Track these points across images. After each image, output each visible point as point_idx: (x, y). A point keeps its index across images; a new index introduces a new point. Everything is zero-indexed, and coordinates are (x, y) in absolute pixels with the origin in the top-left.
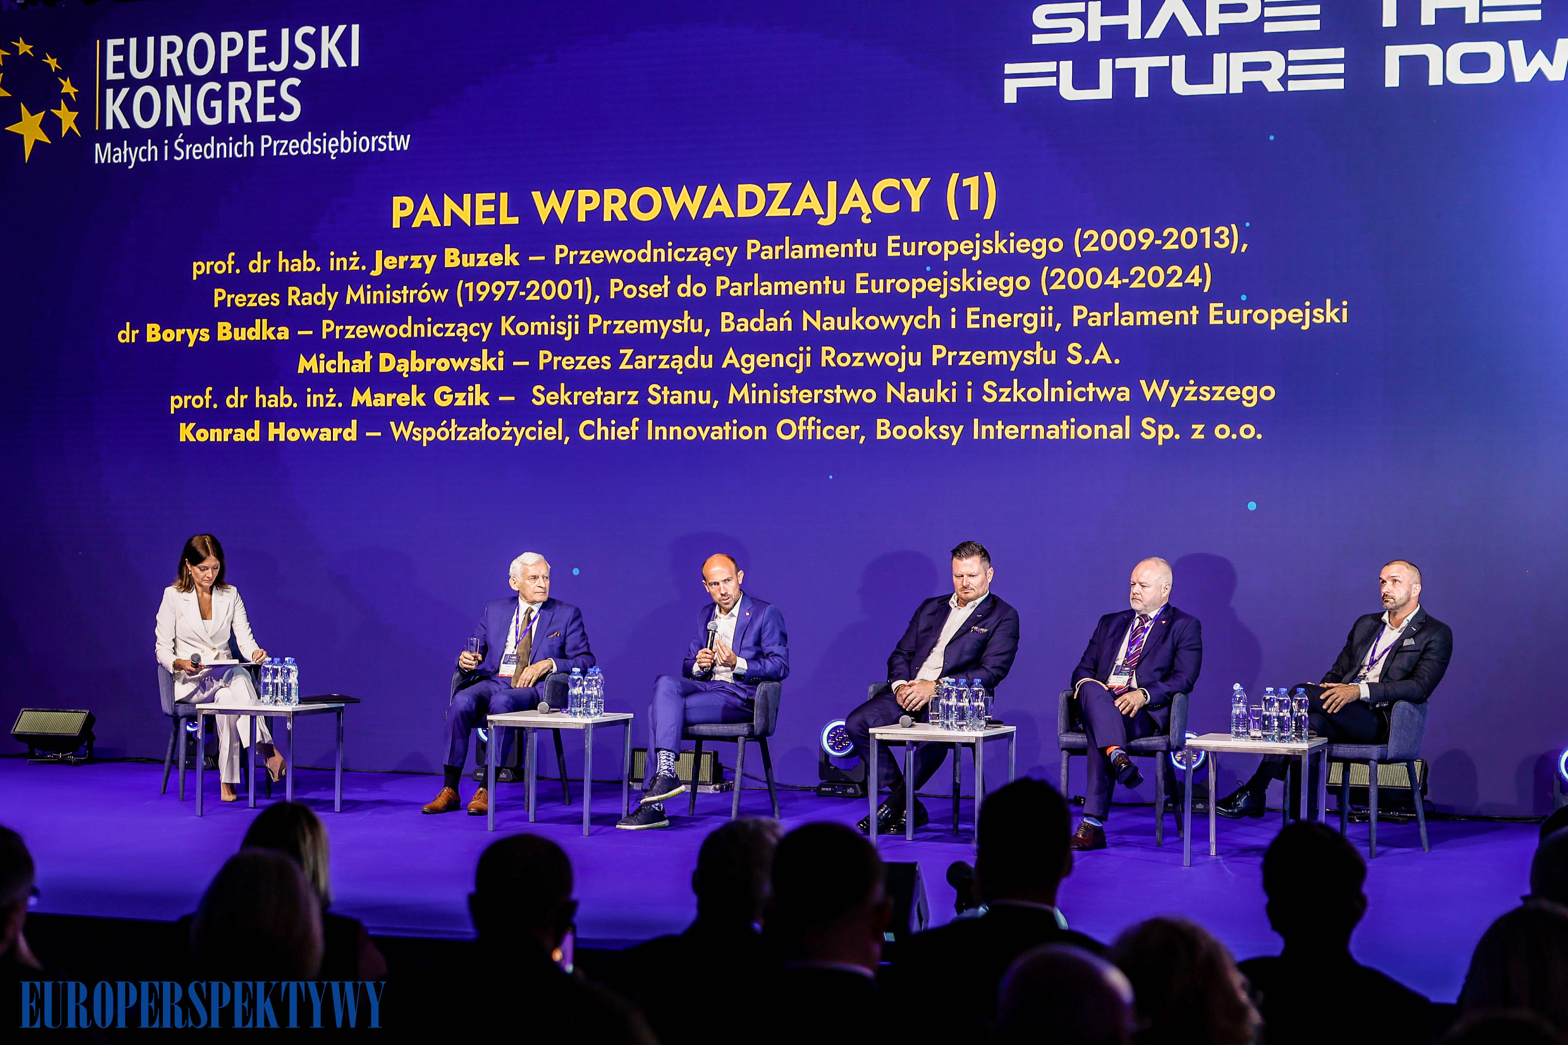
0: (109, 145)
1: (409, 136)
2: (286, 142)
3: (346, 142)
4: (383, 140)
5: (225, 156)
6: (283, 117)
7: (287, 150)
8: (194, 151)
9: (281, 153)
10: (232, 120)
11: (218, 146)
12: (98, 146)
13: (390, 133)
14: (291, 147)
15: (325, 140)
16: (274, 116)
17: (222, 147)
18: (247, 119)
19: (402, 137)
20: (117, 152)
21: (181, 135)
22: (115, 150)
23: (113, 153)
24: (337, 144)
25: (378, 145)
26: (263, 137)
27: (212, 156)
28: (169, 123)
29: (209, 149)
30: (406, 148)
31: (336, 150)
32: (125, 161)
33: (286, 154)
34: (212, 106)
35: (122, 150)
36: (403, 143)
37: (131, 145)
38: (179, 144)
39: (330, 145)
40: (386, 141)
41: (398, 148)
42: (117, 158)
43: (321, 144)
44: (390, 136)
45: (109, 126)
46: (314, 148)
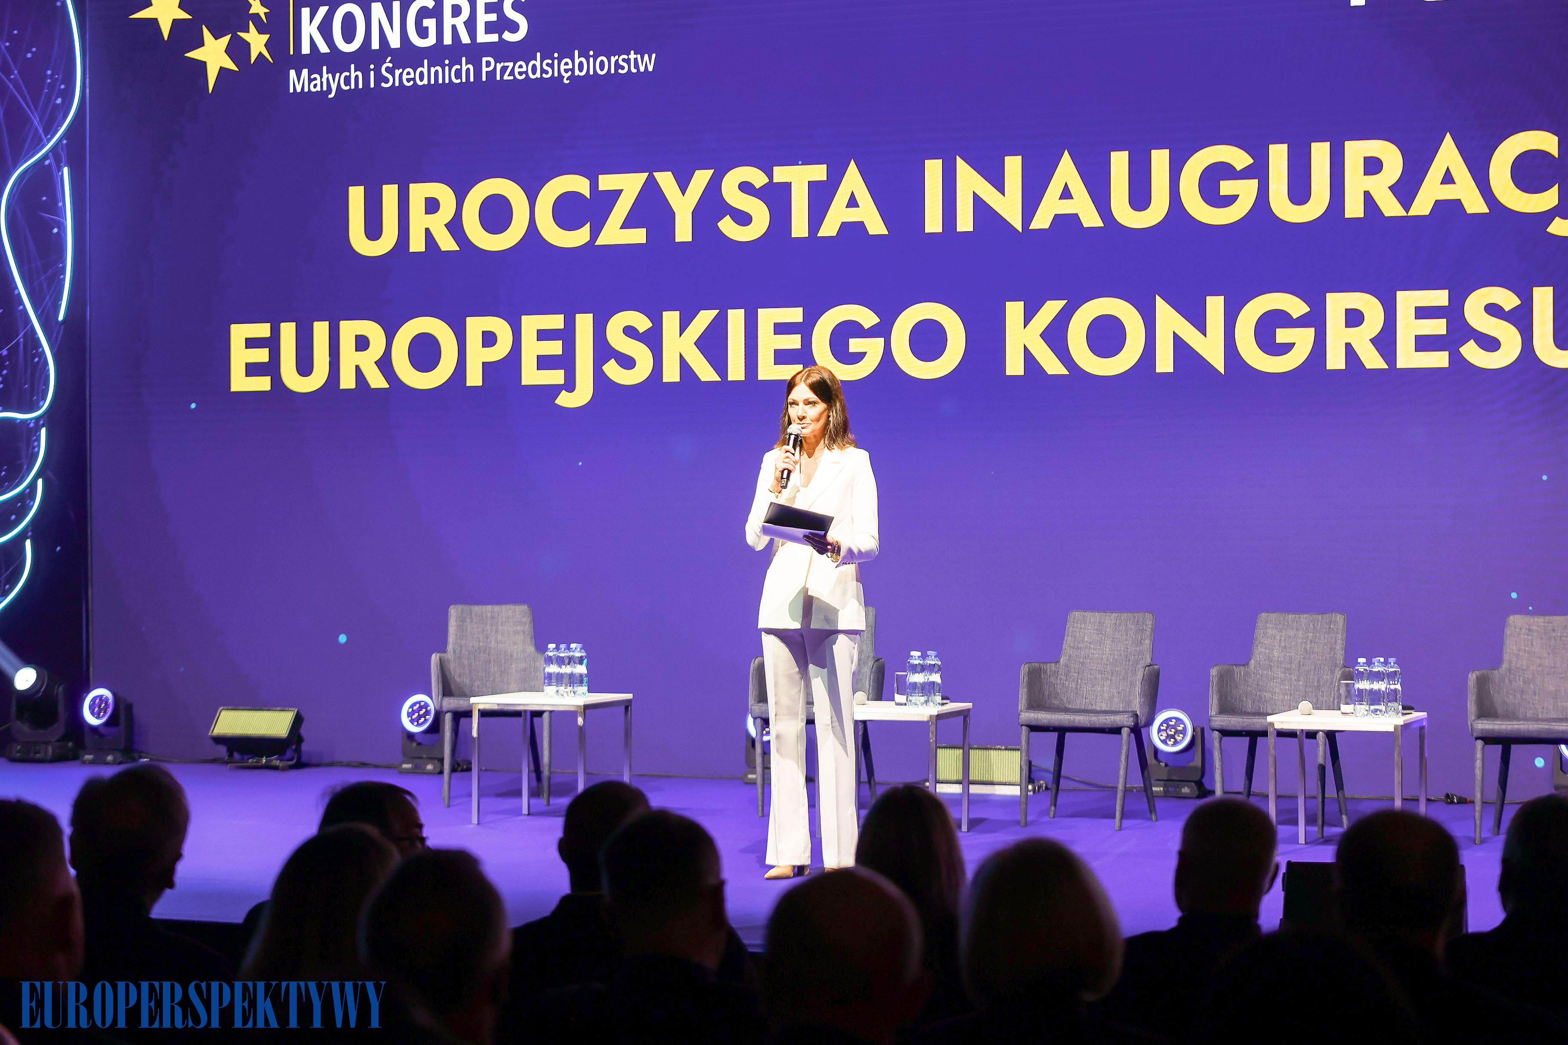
0: (305, 72)
1: (654, 55)
2: (511, 64)
3: (581, 64)
4: (624, 60)
5: (440, 81)
6: (508, 36)
7: (512, 73)
8: (405, 77)
9: (506, 77)
10: (448, 40)
11: (433, 70)
12: (292, 73)
13: (632, 52)
14: (517, 70)
15: (556, 61)
16: (497, 35)
17: (436, 72)
18: (465, 39)
19: (646, 57)
20: (315, 79)
21: (389, 58)
22: (312, 77)
23: (310, 81)
24: (570, 66)
25: (618, 66)
26: (484, 60)
27: (425, 82)
28: (375, 45)
29: (422, 73)
30: (650, 69)
31: (570, 73)
32: (325, 89)
33: (512, 78)
34: (425, 25)
35: (321, 77)
36: (647, 63)
37: (332, 71)
38: (387, 70)
39: (563, 67)
40: (628, 61)
41: (642, 69)
42: (315, 86)
43: (551, 66)
44: (632, 56)
45: (306, 49)
46: (543, 71)
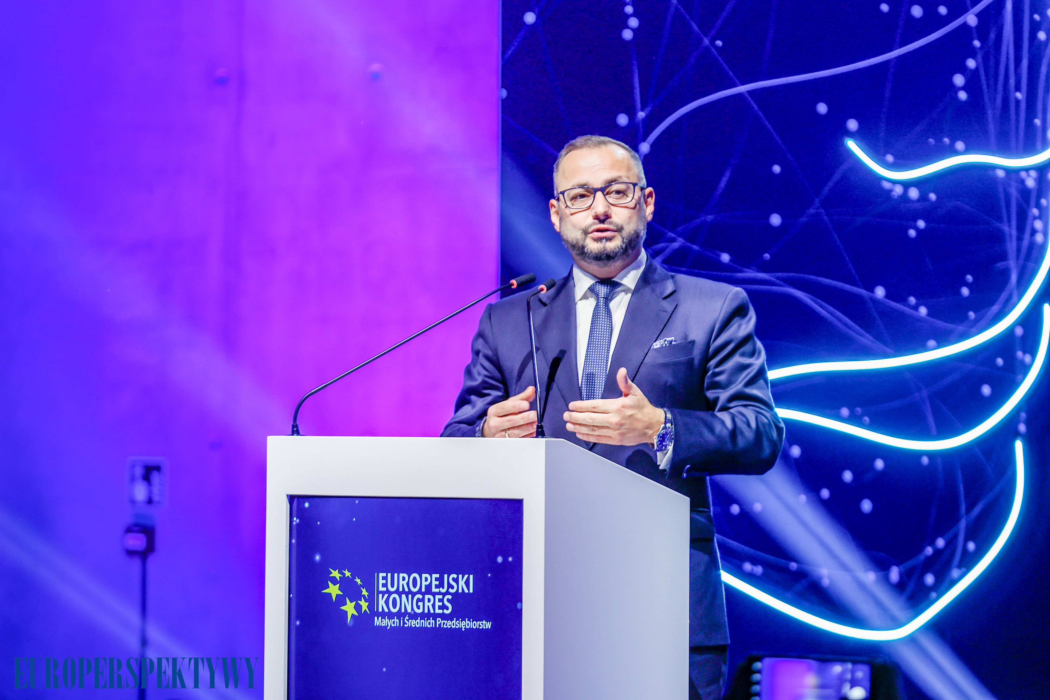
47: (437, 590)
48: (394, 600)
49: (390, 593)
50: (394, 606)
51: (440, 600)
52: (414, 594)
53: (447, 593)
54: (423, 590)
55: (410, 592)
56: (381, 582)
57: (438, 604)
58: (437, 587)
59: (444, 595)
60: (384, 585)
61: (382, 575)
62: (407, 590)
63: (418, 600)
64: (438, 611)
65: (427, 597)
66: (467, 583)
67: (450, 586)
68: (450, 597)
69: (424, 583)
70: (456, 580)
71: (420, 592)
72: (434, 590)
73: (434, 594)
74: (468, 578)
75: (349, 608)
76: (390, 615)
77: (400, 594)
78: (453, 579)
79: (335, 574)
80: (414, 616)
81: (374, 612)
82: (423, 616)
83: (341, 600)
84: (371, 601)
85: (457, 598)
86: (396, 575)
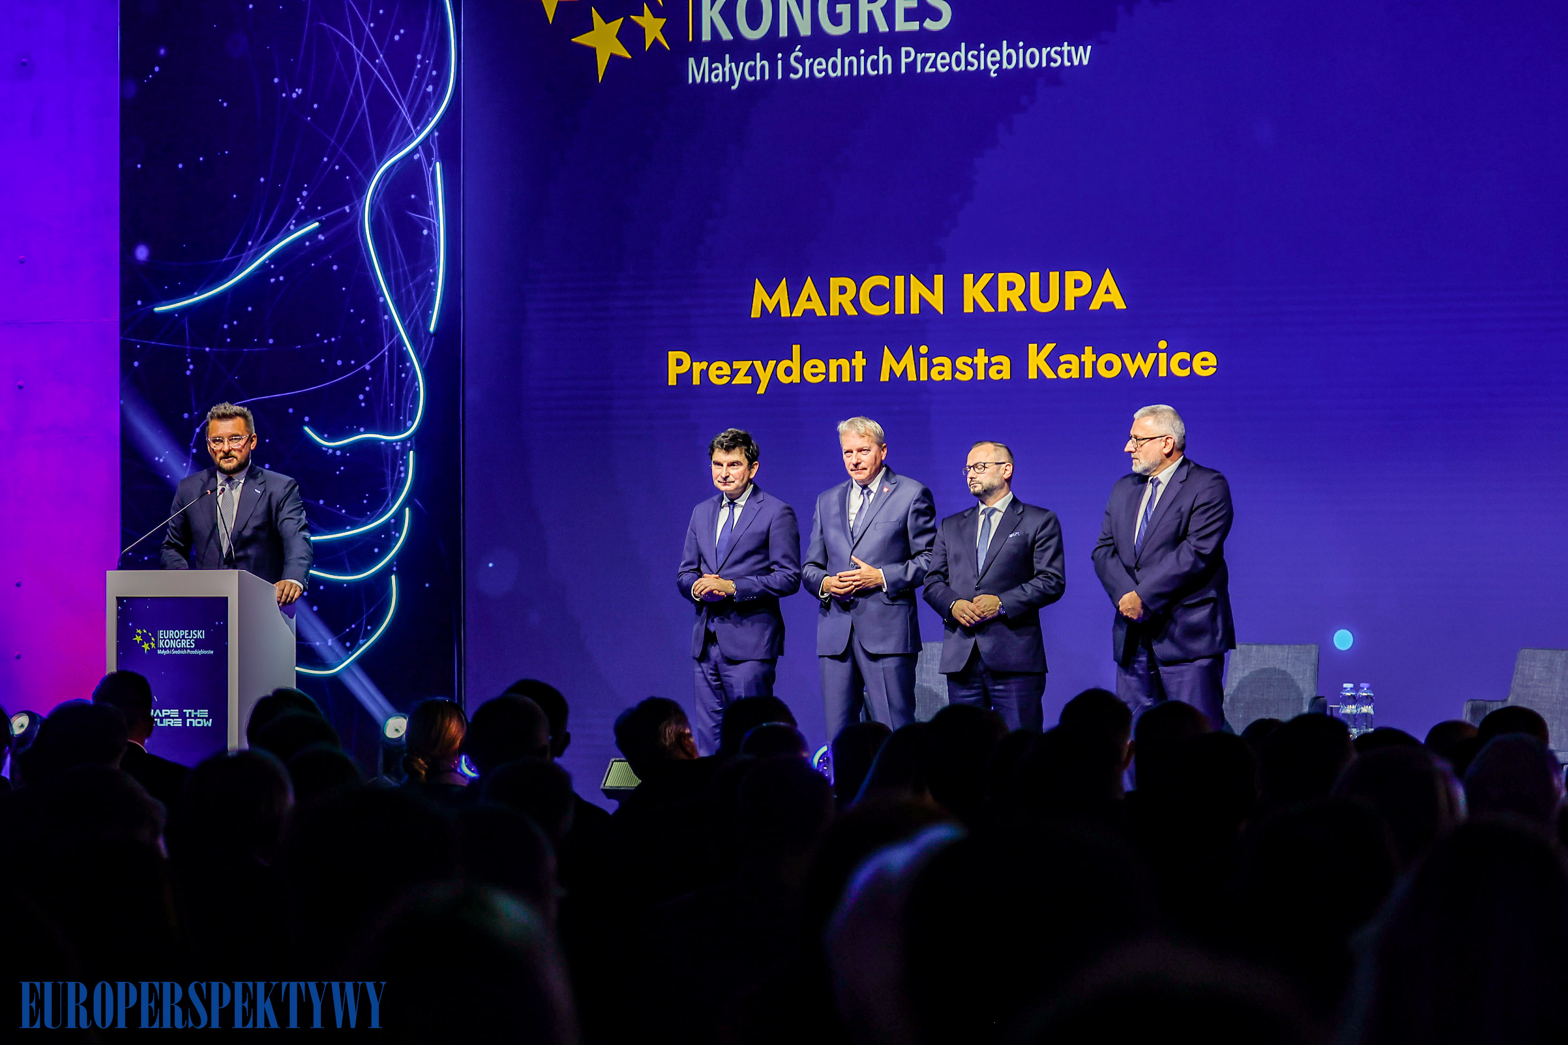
47: (187, 637)
48: (167, 643)
49: (165, 639)
50: (167, 645)
51: (189, 642)
52: (176, 639)
53: (192, 638)
54: (181, 637)
55: (175, 638)
56: (161, 634)
57: (188, 643)
58: (187, 636)
59: (191, 639)
60: (163, 636)
61: (161, 631)
62: (173, 637)
63: (179, 642)
64: (188, 647)
65: (182, 640)
66: (202, 634)
67: (193, 635)
68: (194, 640)
69: (181, 635)
70: (196, 633)
71: (179, 638)
72: (186, 637)
73: (186, 639)
74: (202, 632)
75: (146, 646)
76: (166, 649)
77: (170, 639)
78: (195, 632)
79: (139, 631)
80: (176, 649)
81: (157, 648)
82: (181, 649)
83: (142, 643)
84: (156, 643)
85: (197, 641)
86: (168, 631)
